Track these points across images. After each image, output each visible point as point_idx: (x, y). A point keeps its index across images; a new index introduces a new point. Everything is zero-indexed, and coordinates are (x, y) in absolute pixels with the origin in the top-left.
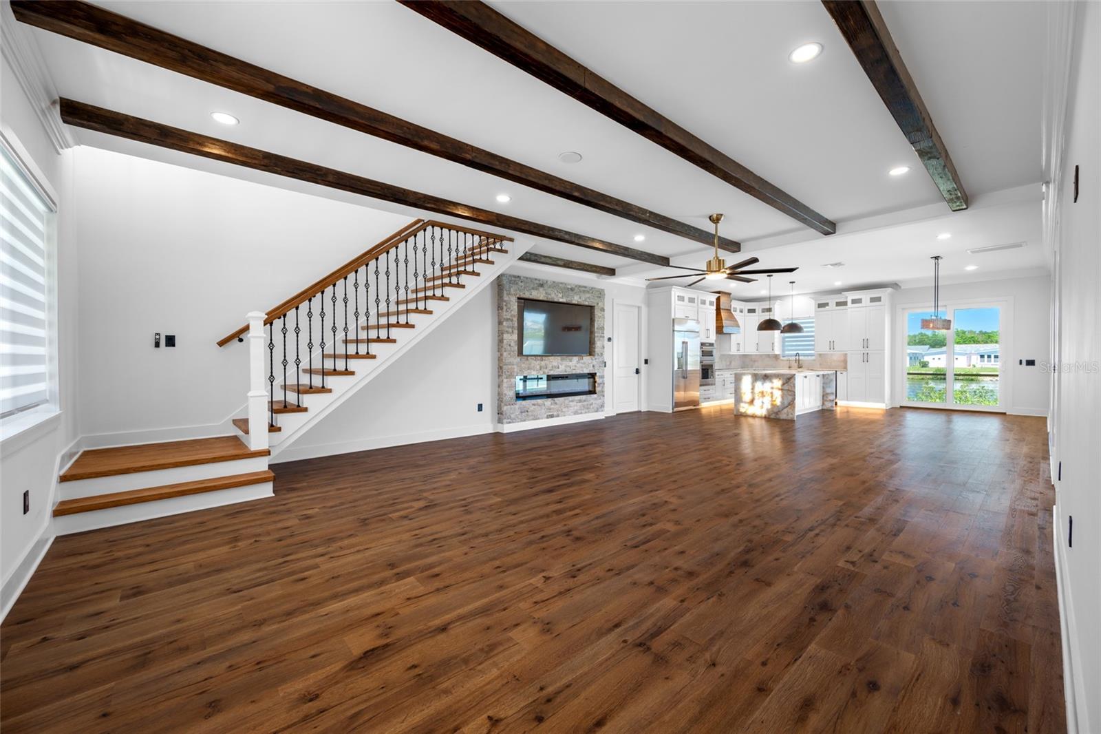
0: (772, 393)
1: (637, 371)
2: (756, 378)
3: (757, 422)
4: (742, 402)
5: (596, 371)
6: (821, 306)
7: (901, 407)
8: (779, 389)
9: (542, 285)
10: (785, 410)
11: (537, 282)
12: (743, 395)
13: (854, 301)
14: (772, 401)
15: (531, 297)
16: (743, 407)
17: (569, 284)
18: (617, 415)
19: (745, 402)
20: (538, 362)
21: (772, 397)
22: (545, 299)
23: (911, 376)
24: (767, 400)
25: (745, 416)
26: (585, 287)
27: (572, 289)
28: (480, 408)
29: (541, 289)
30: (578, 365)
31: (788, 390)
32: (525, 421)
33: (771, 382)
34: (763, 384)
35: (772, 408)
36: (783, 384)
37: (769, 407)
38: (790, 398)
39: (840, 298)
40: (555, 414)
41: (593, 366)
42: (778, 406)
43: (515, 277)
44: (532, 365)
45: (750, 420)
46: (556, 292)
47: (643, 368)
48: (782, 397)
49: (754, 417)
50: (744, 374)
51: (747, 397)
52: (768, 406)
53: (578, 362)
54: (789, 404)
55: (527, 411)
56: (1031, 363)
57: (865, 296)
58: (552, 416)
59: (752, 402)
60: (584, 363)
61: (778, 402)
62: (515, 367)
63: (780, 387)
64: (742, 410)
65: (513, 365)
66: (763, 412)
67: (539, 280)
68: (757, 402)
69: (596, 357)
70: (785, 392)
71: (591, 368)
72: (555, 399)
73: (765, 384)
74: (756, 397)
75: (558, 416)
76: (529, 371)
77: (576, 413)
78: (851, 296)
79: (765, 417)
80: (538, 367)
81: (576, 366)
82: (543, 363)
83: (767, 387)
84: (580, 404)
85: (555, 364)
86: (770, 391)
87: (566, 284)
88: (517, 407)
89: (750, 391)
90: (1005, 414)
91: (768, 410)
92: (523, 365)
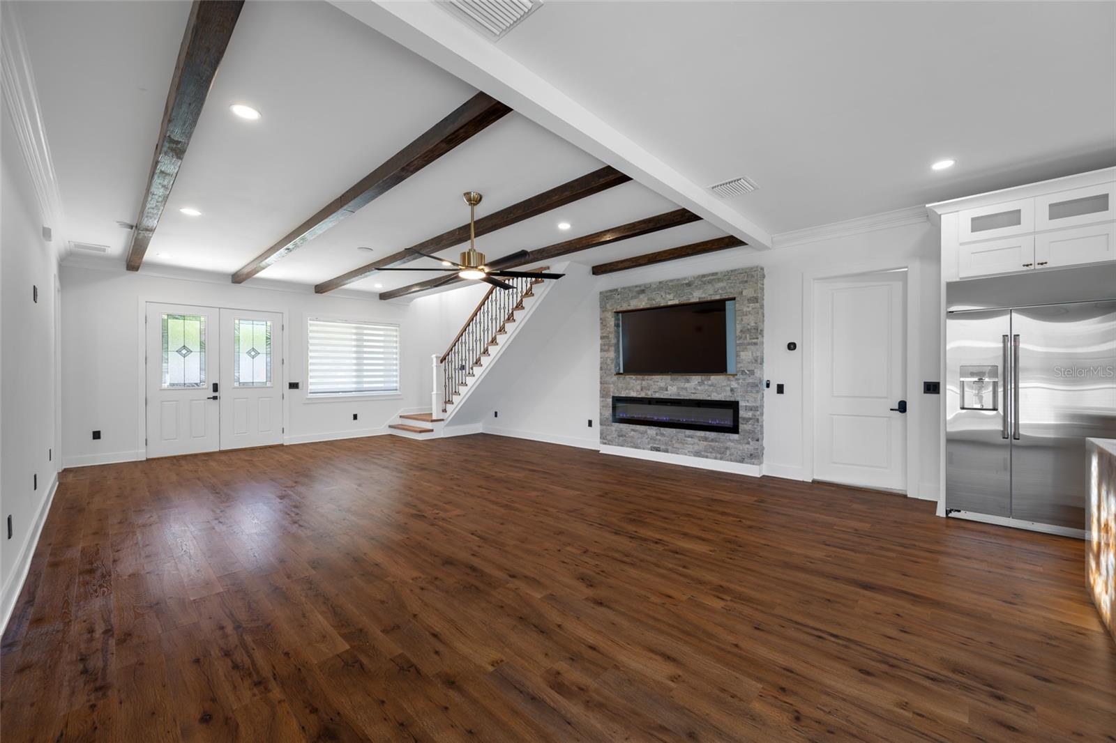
1: (902, 407)
5: (737, 399)
9: (643, 291)
11: (638, 289)
15: (629, 308)
17: (685, 279)
20: (639, 382)
22: (648, 306)
26: (714, 274)
27: (689, 285)
28: (590, 423)
29: (642, 296)
32: (622, 446)
40: (663, 447)
41: (732, 390)
43: (611, 291)
44: (632, 385)
46: (663, 294)
53: (701, 383)
55: (625, 436)
58: (658, 450)
60: (712, 385)
62: (611, 386)
65: (609, 384)
67: (640, 286)
69: (738, 376)
71: (729, 393)
72: (662, 429)
75: (667, 451)
76: (627, 391)
77: (697, 454)
80: (639, 388)
84: (705, 443)
85: (662, 384)
88: (613, 429)
92: (620, 385)
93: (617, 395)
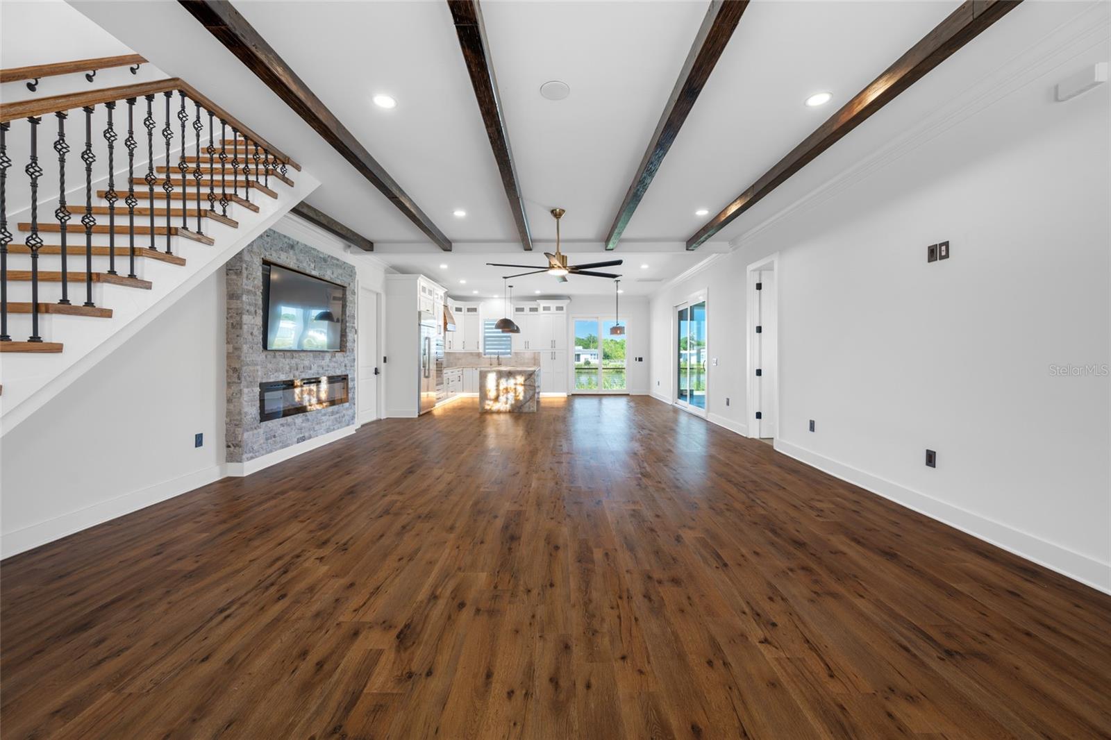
0: (515, 389)
1: (376, 372)
2: (501, 375)
3: (502, 417)
4: (487, 399)
5: (348, 372)
6: (518, 310)
7: (573, 395)
8: (522, 385)
9: (292, 247)
10: (527, 404)
11: (286, 240)
12: (488, 392)
13: (545, 309)
14: (516, 396)
15: (277, 261)
16: (489, 405)
17: (321, 253)
18: (363, 426)
19: (491, 400)
20: (288, 361)
21: (515, 392)
22: (296, 268)
23: (577, 370)
24: (511, 395)
25: (491, 412)
26: (338, 260)
27: (325, 260)
28: (199, 440)
29: (291, 252)
30: (331, 365)
31: (530, 385)
32: (271, 451)
33: (515, 379)
34: (507, 380)
35: (515, 403)
36: (525, 380)
37: (513, 402)
38: (531, 393)
39: (533, 304)
40: (308, 434)
41: (345, 366)
42: (521, 401)
44: (281, 365)
45: (495, 417)
46: (306, 259)
47: (382, 367)
48: (525, 392)
49: (499, 412)
50: (489, 372)
51: (492, 394)
52: (511, 401)
53: (331, 361)
54: (531, 399)
55: (274, 436)
56: (640, 359)
57: (553, 304)
58: (303, 439)
59: (497, 399)
60: (337, 362)
61: (521, 397)
62: (259, 368)
63: (523, 383)
64: (487, 407)
65: (257, 365)
66: (508, 407)
67: (289, 239)
68: (502, 398)
69: (348, 354)
70: (527, 387)
71: (343, 369)
72: (307, 413)
73: (509, 381)
74: (501, 394)
75: (310, 437)
76: (276, 374)
77: (328, 430)
78: (543, 303)
79: (510, 412)
80: (287, 368)
81: (328, 366)
82: (293, 362)
83: (512, 382)
84: (333, 417)
85: (307, 363)
86: (513, 387)
87: (318, 251)
88: (261, 431)
89: (495, 388)
90: (628, 395)
91: (512, 405)
92: (269, 366)
93: (264, 381)
